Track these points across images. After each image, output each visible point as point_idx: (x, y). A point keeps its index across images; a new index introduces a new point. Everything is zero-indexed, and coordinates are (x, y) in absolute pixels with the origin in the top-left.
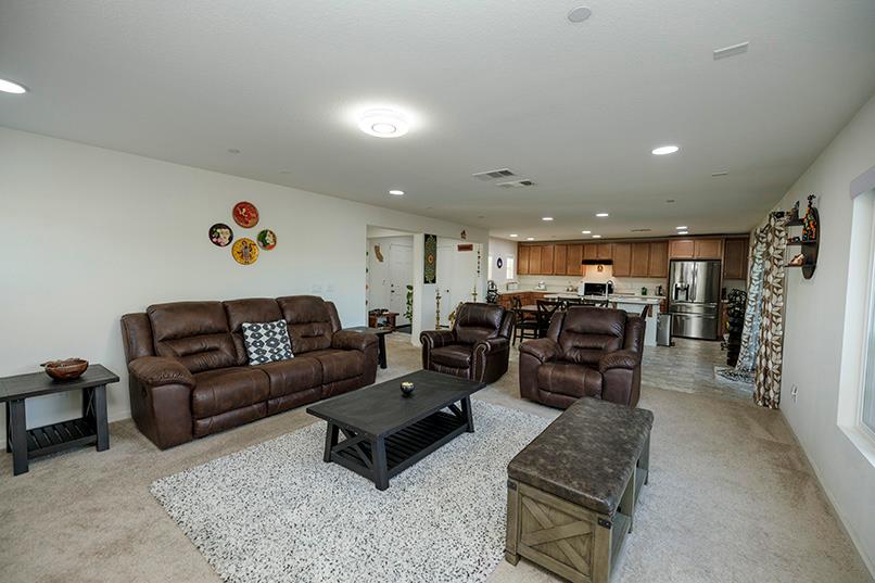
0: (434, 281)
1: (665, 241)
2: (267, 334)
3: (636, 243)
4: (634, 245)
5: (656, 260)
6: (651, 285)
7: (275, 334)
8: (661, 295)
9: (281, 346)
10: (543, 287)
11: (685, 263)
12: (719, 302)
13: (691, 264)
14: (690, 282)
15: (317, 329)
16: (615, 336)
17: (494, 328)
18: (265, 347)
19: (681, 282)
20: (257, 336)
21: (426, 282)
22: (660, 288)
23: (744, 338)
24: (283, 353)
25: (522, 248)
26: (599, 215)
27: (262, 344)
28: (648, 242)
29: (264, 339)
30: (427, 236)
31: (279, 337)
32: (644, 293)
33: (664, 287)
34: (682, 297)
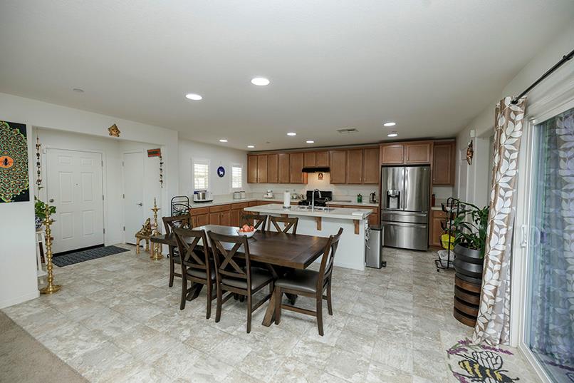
1: (376, 147)
3: (351, 150)
4: (349, 152)
5: (369, 166)
6: (366, 192)
8: (375, 202)
10: (270, 195)
11: (397, 168)
12: (429, 209)
13: (402, 169)
14: (401, 188)
19: (393, 189)
22: (374, 195)
28: (362, 149)
32: (360, 200)
33: (377, 194)
34: (393, 204)
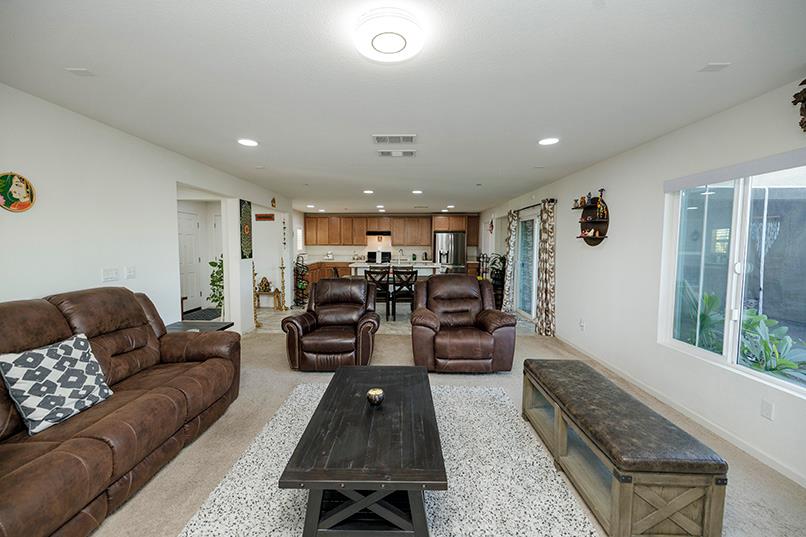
0: (251, 256)
1: (429, 217)
2: (59, 366)
3: (409, 217)
6: (420, 252)
7: (74, 362)
9: (90, 380)
10: (331, 256)
15: (132, 338)
16: (476, 298)
17: (362, 304)
18: (60, 391)
20: (37, 375)
21: (243, 257)
22: (426, 254)
23: (506, 288)
24: (96, 393)
25: (309, 219)
26: (414, 192)
27: (52, 387)
28: (416, 217)
29: (55, 376)
30: (242, 202)
31: (81, 366)
32: (414, 259)
33: (430, 254)
